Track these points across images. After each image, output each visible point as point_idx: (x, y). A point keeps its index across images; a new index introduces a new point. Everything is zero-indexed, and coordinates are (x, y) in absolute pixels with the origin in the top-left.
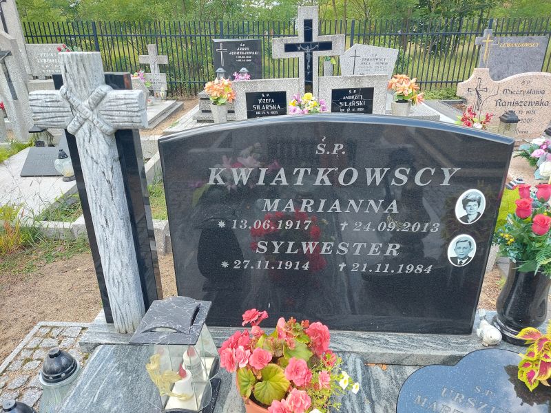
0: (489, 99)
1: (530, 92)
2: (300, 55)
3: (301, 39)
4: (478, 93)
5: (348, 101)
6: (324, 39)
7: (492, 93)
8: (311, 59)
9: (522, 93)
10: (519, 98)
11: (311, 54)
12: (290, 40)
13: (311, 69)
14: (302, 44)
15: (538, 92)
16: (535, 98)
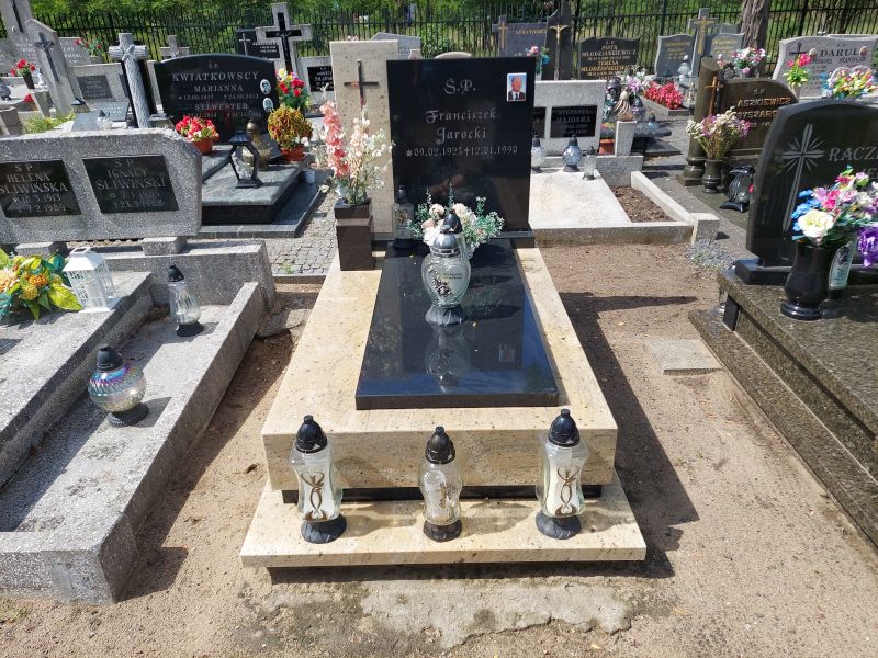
2: (278, 41)
3: (276, 27)
5: (322, 77)
6: (295, 27)
8: (287, 43)
11: (286, 39)
12: (269, 28)
13: (288, 52)
14: (280, 32)
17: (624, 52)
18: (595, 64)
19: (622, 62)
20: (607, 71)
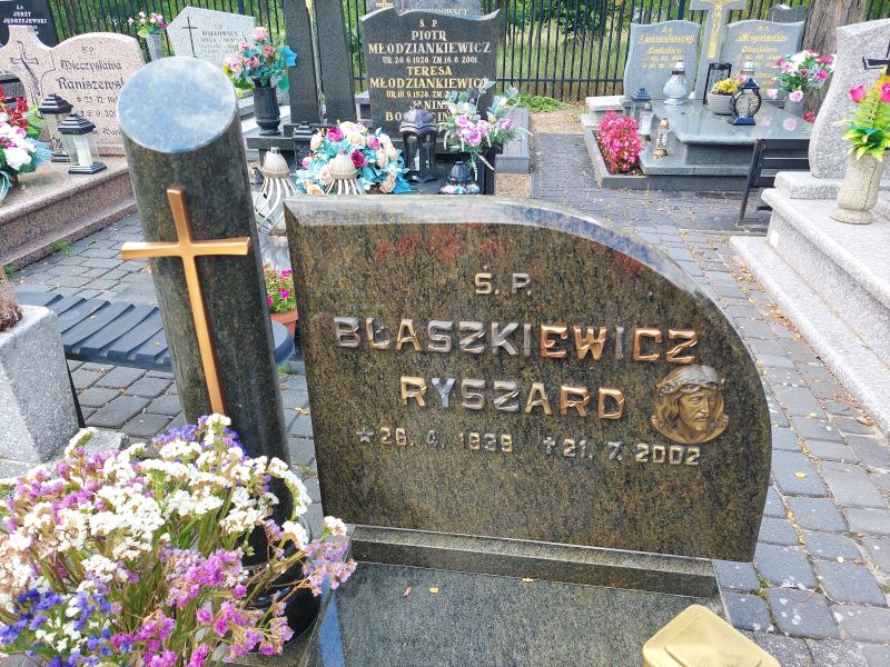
0: (46, 77)
1: (100, 66)
4: (27, 67)
7: (47, 68)
9: (89, 66)
10: (89, 76)
15: (111, 66)
16: (112, 75)
17: (463, 48)
18: (400, 70)
19: (460, 71)
20: (430, 90)
